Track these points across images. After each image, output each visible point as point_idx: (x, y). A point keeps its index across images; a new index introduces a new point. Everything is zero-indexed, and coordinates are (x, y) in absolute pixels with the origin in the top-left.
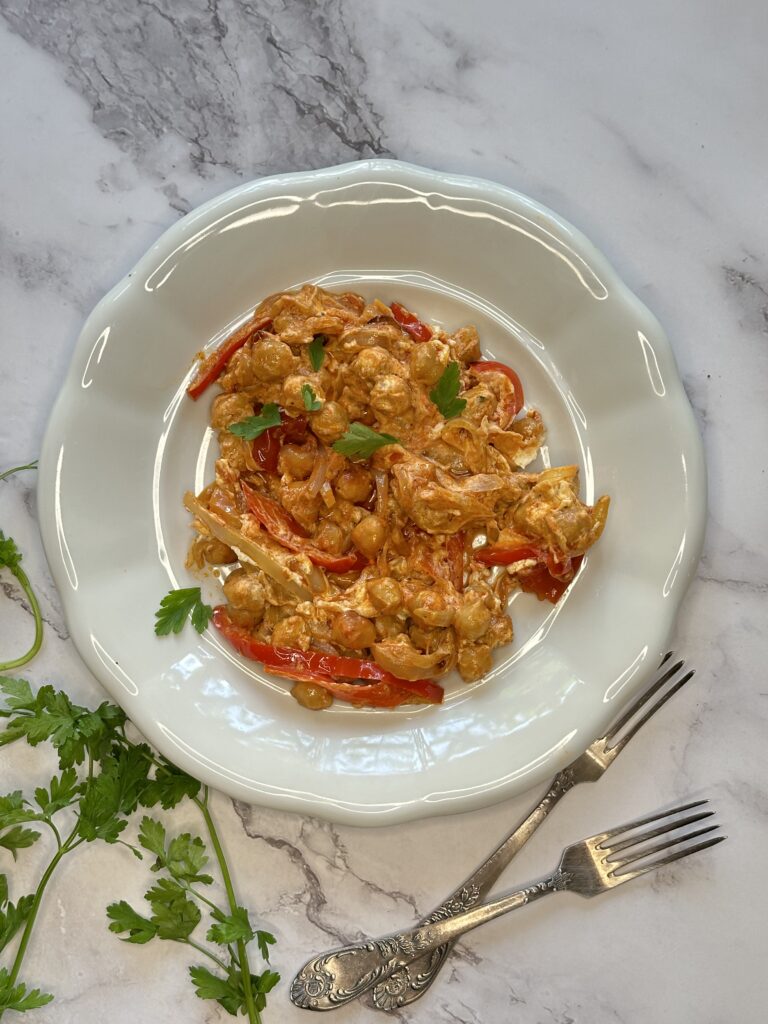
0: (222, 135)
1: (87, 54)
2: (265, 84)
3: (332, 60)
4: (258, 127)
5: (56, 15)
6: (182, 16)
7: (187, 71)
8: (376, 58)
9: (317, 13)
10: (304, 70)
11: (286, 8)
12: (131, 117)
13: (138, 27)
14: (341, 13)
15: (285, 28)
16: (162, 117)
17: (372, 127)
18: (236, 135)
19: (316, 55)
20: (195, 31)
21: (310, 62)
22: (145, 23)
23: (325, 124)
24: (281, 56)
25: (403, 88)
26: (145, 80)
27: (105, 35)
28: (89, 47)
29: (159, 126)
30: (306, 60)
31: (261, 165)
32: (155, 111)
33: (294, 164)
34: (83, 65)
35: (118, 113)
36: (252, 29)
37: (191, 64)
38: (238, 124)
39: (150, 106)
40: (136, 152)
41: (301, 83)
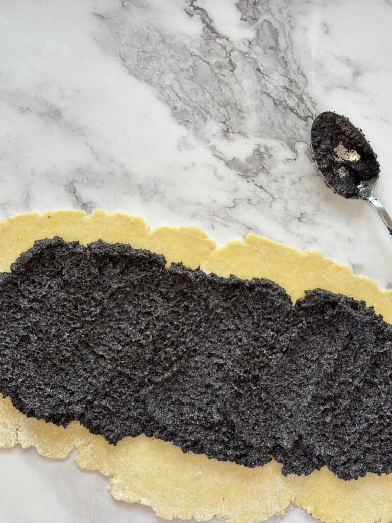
0: (237, 119)
1: (168, 83)
2: (257, 92)
3: (290, 77)
4: (254, 114)
5: (151, 64)
6: (213, 61)
7: (217, 88)
8: (312, 75)
9: (281, 54)
10: (276, 83)
11: (265, 53)
12: (191, 113)
13: (192, 67)
14: (293, 53)
15: (265, 63)
16: (206, 112)
17: (312, 109)
18: (244, 118)
19: (281, 75)
20: (220, 67)
21: (279, 79)
22: (195, 66)
23: (288, 109)
24: (264, 77)
25: (327, 88)
26: (197, 94)
27: (176, 73)
28: (168, 79)
29: (205, 116)
30: (277, 78)
31: (257, 132)
32: (203, 109)
33: (274, 130)
34: (166, 88)
35: (184, 111)
36: (249, 64)
37: (219, 84)
38: (244, 112)
39: (201, 107)
40: (194, 130)
41: (275, 90)
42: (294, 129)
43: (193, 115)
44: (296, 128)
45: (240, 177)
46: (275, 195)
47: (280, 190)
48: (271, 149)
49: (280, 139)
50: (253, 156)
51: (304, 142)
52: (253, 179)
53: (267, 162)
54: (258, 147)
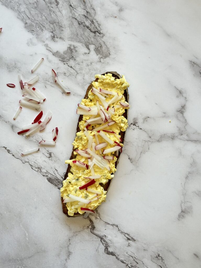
0: (59, 30)
1: (23, 10)
2: (70, 17)
3: (87, 10)
4: (68, 28)
7: (49, 14)
8: (98, 10)
10: (80, 13)
12: (35, 26)
15: (74, 2)
16: (43, 26)
17: (98, 27)
18: (63, 30)
19: (83, 9)
20: (51, 3)
21: (81, 11)
22: (37, 2)
23: (86, 27)
24: (73, 9)
25: (106, 17)
26: (38, 17)
27: (27, 5)
28: (23, 8)
29: (42, 28)
30: (80, 10)
31: (69, 38)
32: (41, 24)
33: (78, 38)
34: (22, 13)
35: (31, 25)
36: (66, 2)
37: (50, 12)
38: (63, 27)
39: (40, 23)
40: (37, 35)
41: (79, 16)
42: (88, 37)
43: (36, 27)
44: (89, 37)
45: (60, 61)
46: (78, 71)
47: (81, 69)
48: (77, 47)
49: (81, 42)
50: (67, 50)
51: (94, 44)
52: (67, 63)
53: (74, 54)
54: (70, 46)
